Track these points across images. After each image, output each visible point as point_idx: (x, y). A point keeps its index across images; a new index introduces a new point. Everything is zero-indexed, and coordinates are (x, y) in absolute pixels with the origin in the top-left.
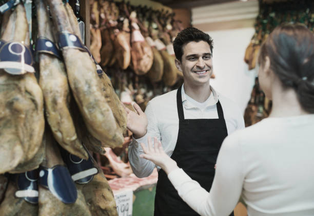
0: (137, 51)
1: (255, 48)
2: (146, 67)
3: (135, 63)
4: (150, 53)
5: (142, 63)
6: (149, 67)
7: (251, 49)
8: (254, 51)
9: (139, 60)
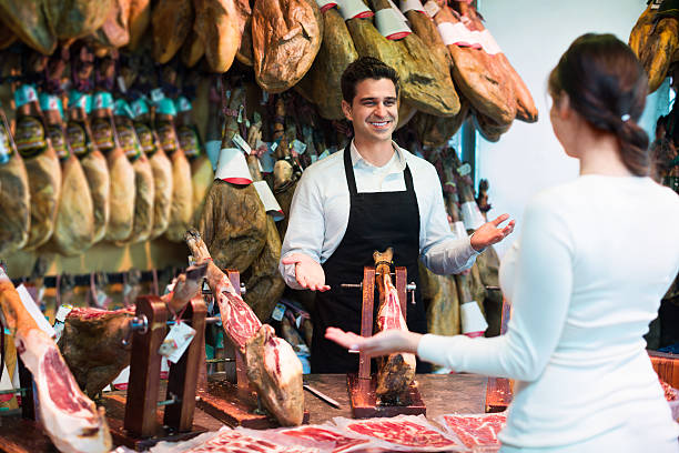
0: (270, 19)
1: (662, 23)
2: (294, 67)
3: (260, 55)
4: (312, 26)
5: (281, 53)
6: (303, 68)
7: (648, 28)
8: (656, 34)
9: (274, 43)
